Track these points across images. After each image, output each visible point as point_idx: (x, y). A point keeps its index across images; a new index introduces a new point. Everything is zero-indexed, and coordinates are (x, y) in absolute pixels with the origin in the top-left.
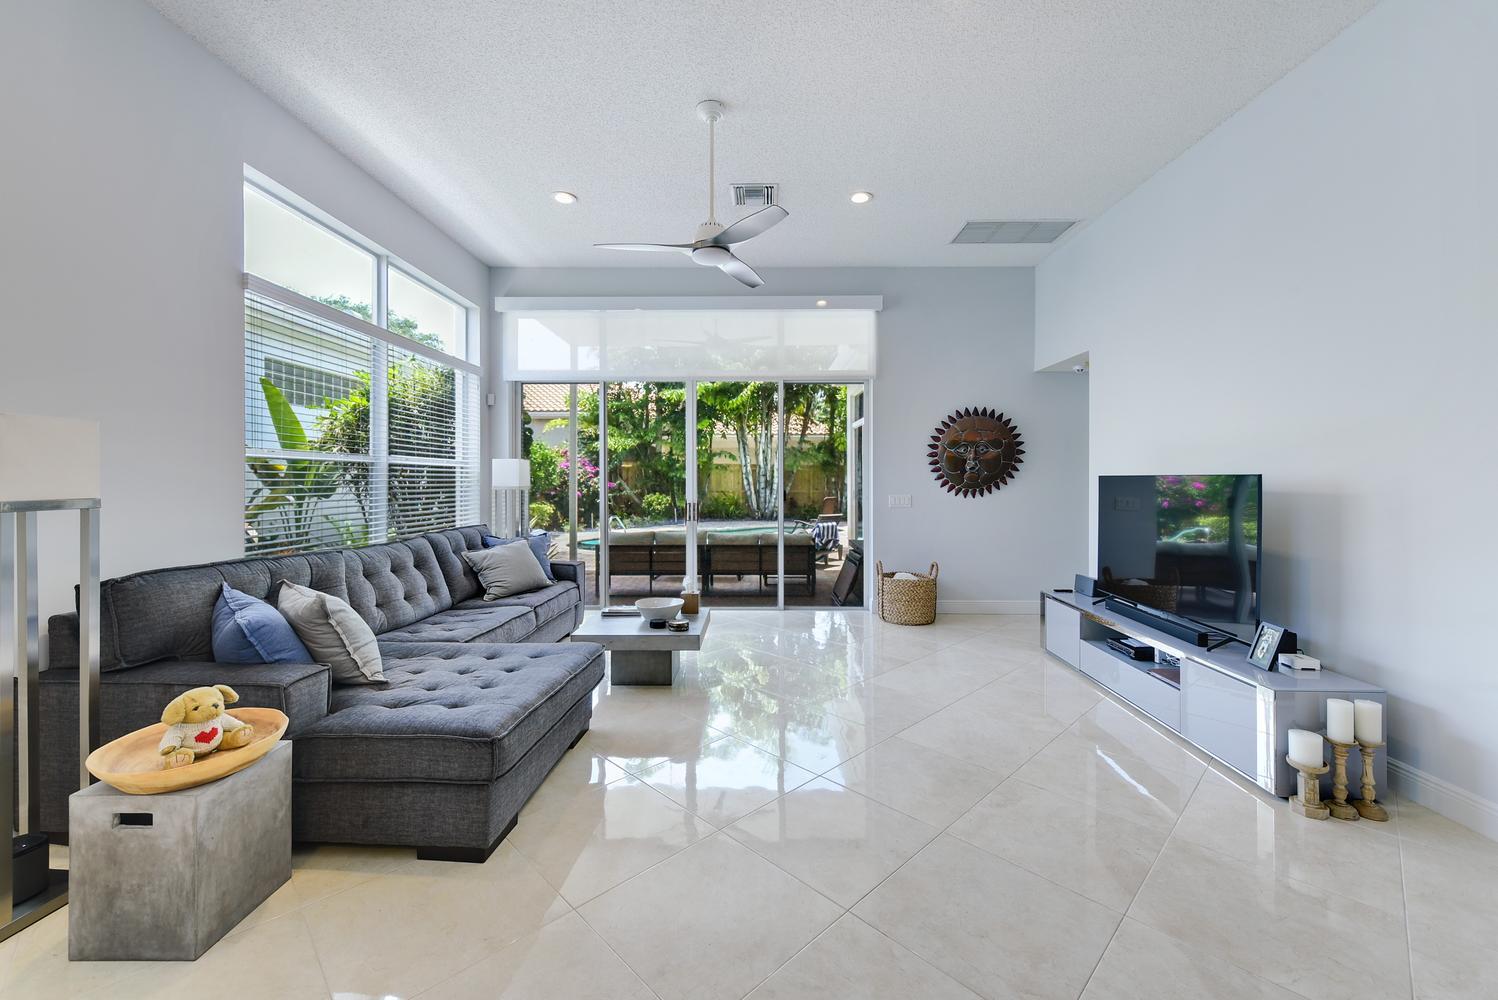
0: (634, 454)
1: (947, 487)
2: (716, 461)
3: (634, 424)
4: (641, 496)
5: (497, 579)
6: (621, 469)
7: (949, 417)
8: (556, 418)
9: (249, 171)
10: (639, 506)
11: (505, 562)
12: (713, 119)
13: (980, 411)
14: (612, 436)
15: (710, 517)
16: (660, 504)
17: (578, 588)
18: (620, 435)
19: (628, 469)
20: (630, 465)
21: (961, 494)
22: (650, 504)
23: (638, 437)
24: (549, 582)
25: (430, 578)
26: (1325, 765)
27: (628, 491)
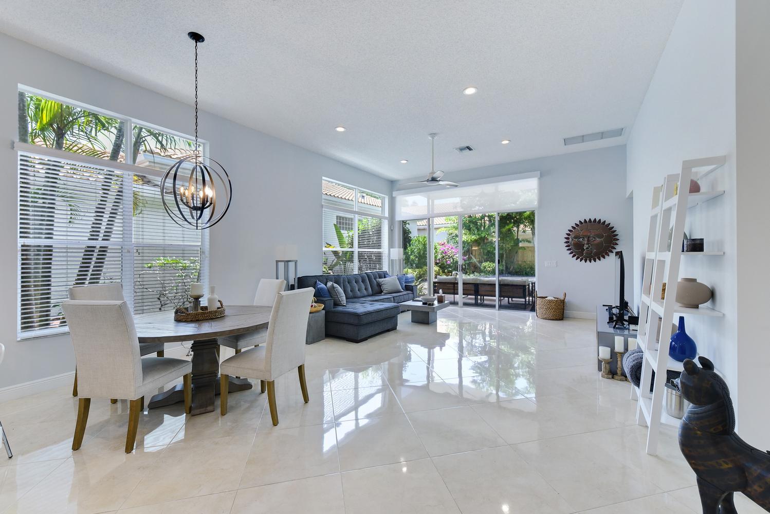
0: (477, 242)
1: (575, 257)
2: (521, 245)
3: (477, 228)
4: (481, 262)
5: (386, 288)
6: (472, 251)
7: (576, 224)
8: (442, 228)
9: (323, 178)
10: (480, 268)
11: (390, 282)
12: (433, 138)
13: (592, 220)
14: (466, 234)
15: (517, 274)
16: (489, 267)
17: (413, 293)
18: (470, 234)
19: (475, 250)
20: (476, 248)
21: (583, 261)
22: (485, 267)
23: (479, 234)
24: (402, 290)
25: (366, 286)
26: (611, 358)
27: (474, 260)
